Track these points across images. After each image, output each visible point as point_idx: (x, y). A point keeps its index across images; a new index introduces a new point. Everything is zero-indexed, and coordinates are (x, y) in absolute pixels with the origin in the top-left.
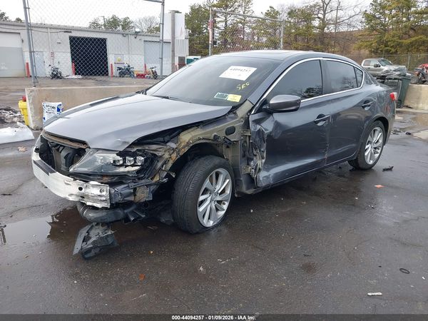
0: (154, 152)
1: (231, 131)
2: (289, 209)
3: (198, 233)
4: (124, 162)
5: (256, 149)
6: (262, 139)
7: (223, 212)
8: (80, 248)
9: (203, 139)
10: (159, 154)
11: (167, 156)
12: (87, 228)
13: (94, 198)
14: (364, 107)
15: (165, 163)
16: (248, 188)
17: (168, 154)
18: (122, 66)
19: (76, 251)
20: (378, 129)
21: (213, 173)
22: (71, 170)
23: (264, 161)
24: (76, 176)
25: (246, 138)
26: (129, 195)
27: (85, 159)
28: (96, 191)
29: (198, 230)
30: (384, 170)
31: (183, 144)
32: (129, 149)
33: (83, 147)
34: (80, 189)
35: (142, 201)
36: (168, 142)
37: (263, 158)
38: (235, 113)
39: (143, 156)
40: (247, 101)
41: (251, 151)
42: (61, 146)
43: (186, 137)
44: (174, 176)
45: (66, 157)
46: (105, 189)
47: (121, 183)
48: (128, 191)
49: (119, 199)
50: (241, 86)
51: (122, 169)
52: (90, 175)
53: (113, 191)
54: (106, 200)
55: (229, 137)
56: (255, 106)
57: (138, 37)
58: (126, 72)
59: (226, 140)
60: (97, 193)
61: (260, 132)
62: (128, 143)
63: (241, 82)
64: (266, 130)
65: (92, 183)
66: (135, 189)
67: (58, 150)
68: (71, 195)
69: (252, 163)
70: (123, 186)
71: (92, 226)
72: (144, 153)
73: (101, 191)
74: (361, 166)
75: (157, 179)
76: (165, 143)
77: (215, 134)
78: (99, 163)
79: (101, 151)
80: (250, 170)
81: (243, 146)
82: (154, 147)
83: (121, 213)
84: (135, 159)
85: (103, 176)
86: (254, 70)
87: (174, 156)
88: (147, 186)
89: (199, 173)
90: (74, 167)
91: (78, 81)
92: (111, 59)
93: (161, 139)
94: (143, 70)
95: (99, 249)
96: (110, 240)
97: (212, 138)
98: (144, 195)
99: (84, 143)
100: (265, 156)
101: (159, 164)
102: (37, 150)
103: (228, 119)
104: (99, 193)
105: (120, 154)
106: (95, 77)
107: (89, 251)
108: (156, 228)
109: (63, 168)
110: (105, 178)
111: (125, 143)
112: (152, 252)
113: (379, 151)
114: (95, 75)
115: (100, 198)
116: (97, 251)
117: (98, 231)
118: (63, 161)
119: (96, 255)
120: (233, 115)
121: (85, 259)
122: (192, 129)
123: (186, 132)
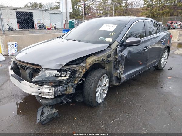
0: (75, 69)
1: (109, 56)
2: (134, 91)
3: (95, 106)
4: (61, 75)
5: (120, 64)
6: (123, 59)
7: (105, 95)
8: (40, 119)
9: (97, 61)
10: (77, 69)
11: (81, 70)
12: (42, 108)
13: (46, 94)
14: (162, 42)
15: (80, 74)
16: (116, 83)
17: (81, 69)
18: (40, 25)
19: (38, 121)
20: (166, 51)
21: (102, 77)
22: (33, 80)
23: (123, 69)
24: (36, 83)
25: (115, 59)
26: (64, 91)
27: (41, 74)
28: (47, 90)
29: (95, 105)
30: (169, 69)
31: (88, 64)
32: (63, 68)
33: (39, 68)
34: (39, 89)
35: (70, 94)
36: (81, 63)
37: (123, 68)
38: (110, 47)
39: (70, 71)
40: (116, 41)
41: (117, 65)
42: (26, 67)
43: (90, 61)
44: (84, 80)
45: (29, 73)
46: (52, 89)
47: (59, 85)
48: (63, 89)
49: (59, 93)
50: (111, 34)
51: (60, 79)
52: (44, 82)
53: (56, 90)
54: (52, 95)
55: (108, 59)
56: (119, 43)
57: (47, 12)
58: (42, 27)
59: (107, 61)
60: (48, 91)
61: (122, 56)
62: (62, 65)
63: (111, 32)
64: (125, 55)
65: (45, 86)
66: (66, 88)
67: (24, 69)
68: (33, 92)
69: (118, 71)
70: (60, 87)
71: (44, 107)
72: (70, 70)
73: (49, 90)
74: (159, 68)
75: (76, 82)
76: (79, 63)
77: (102, 58)
78: (48, 76)
79: (48, 70)
80: (117, 74)
81: (114, 63)
82: (74, 66)
83: (59, 100)
84: (66, 73)
85: (50, 82)
86: (116, 26)
87: (84, 70)
88: (72, 86)
89: (96, 78)
90: (35, 78)
91: (21, 32)
92: (35, 22)
93: (78, 62)
94: (50, 26)
95: (49, 119)
96: (55, 115)
97: (101, 60)
98: (71, 91)
99: (39, 66)
100: (124, 67)
101: (77, 75)
102: (11, 68)
103: (108, 50)
104: (49, 91)
105: (58, 71)
106: (28, 30)
107: (45, 120)
108: (74, 104)
109: (28, 78)
110: (51, 83)
111: (61, 65)
112: (75, 118)
113: (166, 61)
114: (28, 29)
115: (49, 94)
116: (49, 120)
117: (47, 109)
118: (28, 75)
119: (48, 122)
120: (109, 48)
121: (43, 125)
122: (92, 56)
123: (89, 58)
